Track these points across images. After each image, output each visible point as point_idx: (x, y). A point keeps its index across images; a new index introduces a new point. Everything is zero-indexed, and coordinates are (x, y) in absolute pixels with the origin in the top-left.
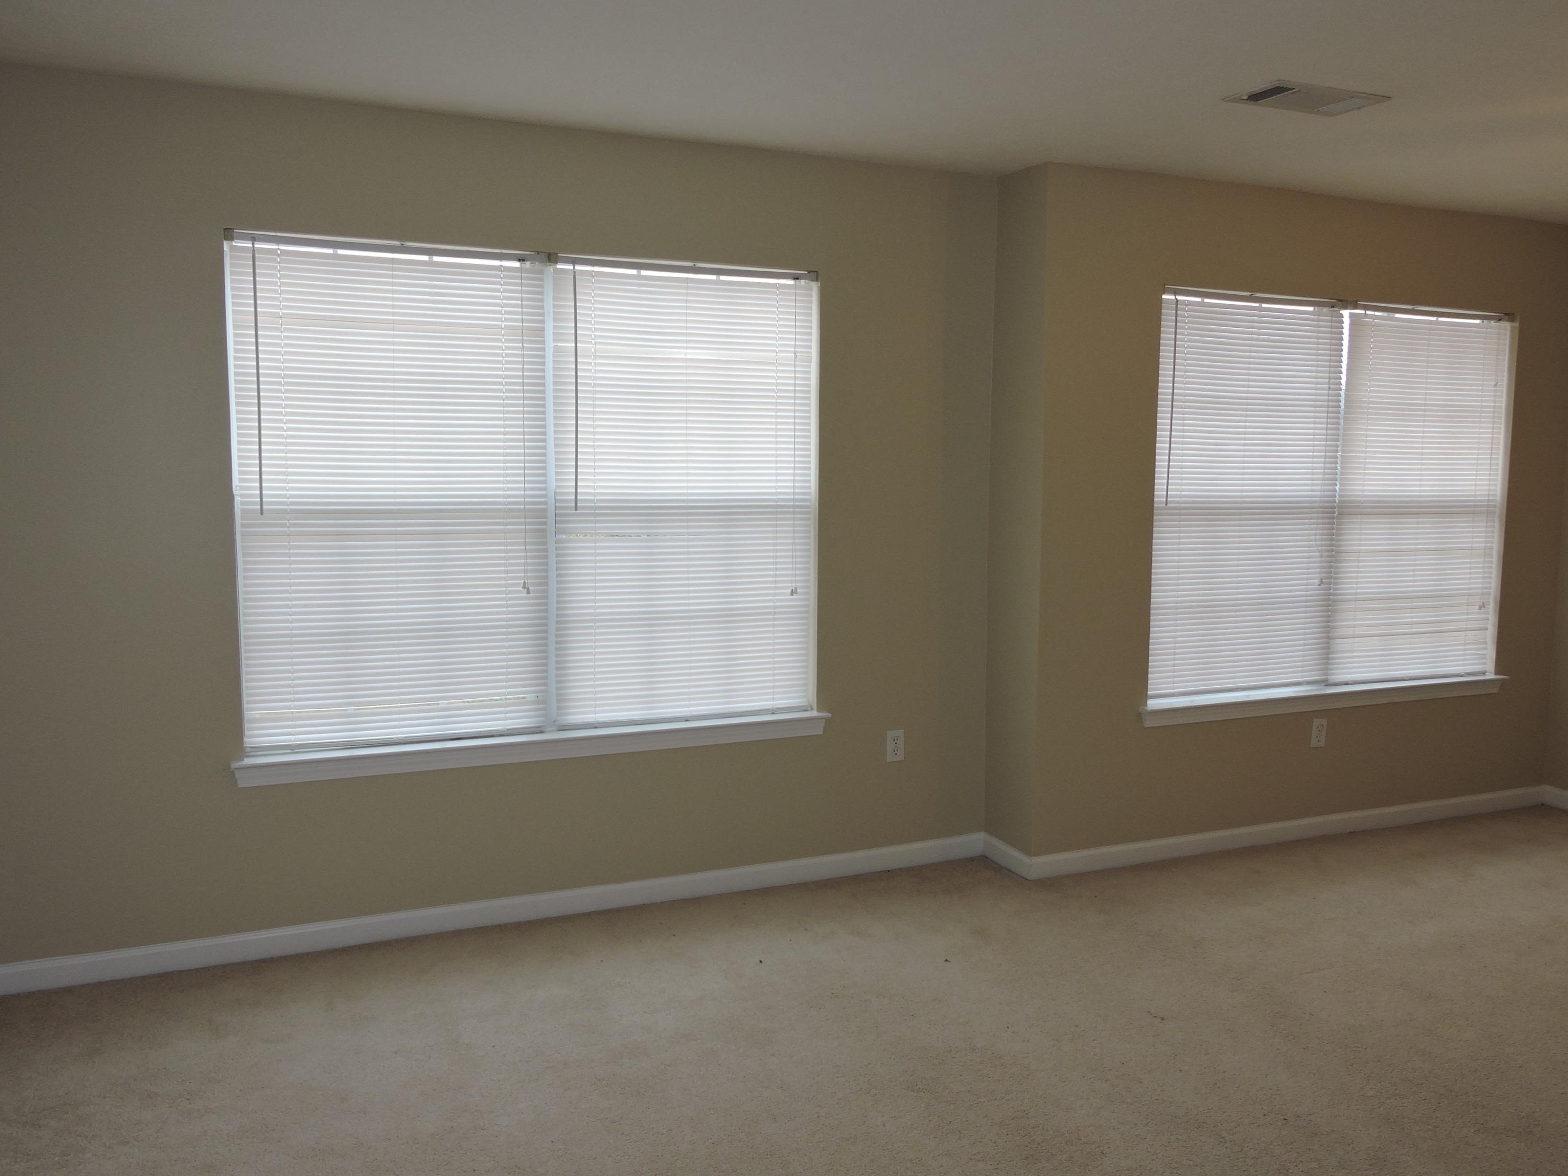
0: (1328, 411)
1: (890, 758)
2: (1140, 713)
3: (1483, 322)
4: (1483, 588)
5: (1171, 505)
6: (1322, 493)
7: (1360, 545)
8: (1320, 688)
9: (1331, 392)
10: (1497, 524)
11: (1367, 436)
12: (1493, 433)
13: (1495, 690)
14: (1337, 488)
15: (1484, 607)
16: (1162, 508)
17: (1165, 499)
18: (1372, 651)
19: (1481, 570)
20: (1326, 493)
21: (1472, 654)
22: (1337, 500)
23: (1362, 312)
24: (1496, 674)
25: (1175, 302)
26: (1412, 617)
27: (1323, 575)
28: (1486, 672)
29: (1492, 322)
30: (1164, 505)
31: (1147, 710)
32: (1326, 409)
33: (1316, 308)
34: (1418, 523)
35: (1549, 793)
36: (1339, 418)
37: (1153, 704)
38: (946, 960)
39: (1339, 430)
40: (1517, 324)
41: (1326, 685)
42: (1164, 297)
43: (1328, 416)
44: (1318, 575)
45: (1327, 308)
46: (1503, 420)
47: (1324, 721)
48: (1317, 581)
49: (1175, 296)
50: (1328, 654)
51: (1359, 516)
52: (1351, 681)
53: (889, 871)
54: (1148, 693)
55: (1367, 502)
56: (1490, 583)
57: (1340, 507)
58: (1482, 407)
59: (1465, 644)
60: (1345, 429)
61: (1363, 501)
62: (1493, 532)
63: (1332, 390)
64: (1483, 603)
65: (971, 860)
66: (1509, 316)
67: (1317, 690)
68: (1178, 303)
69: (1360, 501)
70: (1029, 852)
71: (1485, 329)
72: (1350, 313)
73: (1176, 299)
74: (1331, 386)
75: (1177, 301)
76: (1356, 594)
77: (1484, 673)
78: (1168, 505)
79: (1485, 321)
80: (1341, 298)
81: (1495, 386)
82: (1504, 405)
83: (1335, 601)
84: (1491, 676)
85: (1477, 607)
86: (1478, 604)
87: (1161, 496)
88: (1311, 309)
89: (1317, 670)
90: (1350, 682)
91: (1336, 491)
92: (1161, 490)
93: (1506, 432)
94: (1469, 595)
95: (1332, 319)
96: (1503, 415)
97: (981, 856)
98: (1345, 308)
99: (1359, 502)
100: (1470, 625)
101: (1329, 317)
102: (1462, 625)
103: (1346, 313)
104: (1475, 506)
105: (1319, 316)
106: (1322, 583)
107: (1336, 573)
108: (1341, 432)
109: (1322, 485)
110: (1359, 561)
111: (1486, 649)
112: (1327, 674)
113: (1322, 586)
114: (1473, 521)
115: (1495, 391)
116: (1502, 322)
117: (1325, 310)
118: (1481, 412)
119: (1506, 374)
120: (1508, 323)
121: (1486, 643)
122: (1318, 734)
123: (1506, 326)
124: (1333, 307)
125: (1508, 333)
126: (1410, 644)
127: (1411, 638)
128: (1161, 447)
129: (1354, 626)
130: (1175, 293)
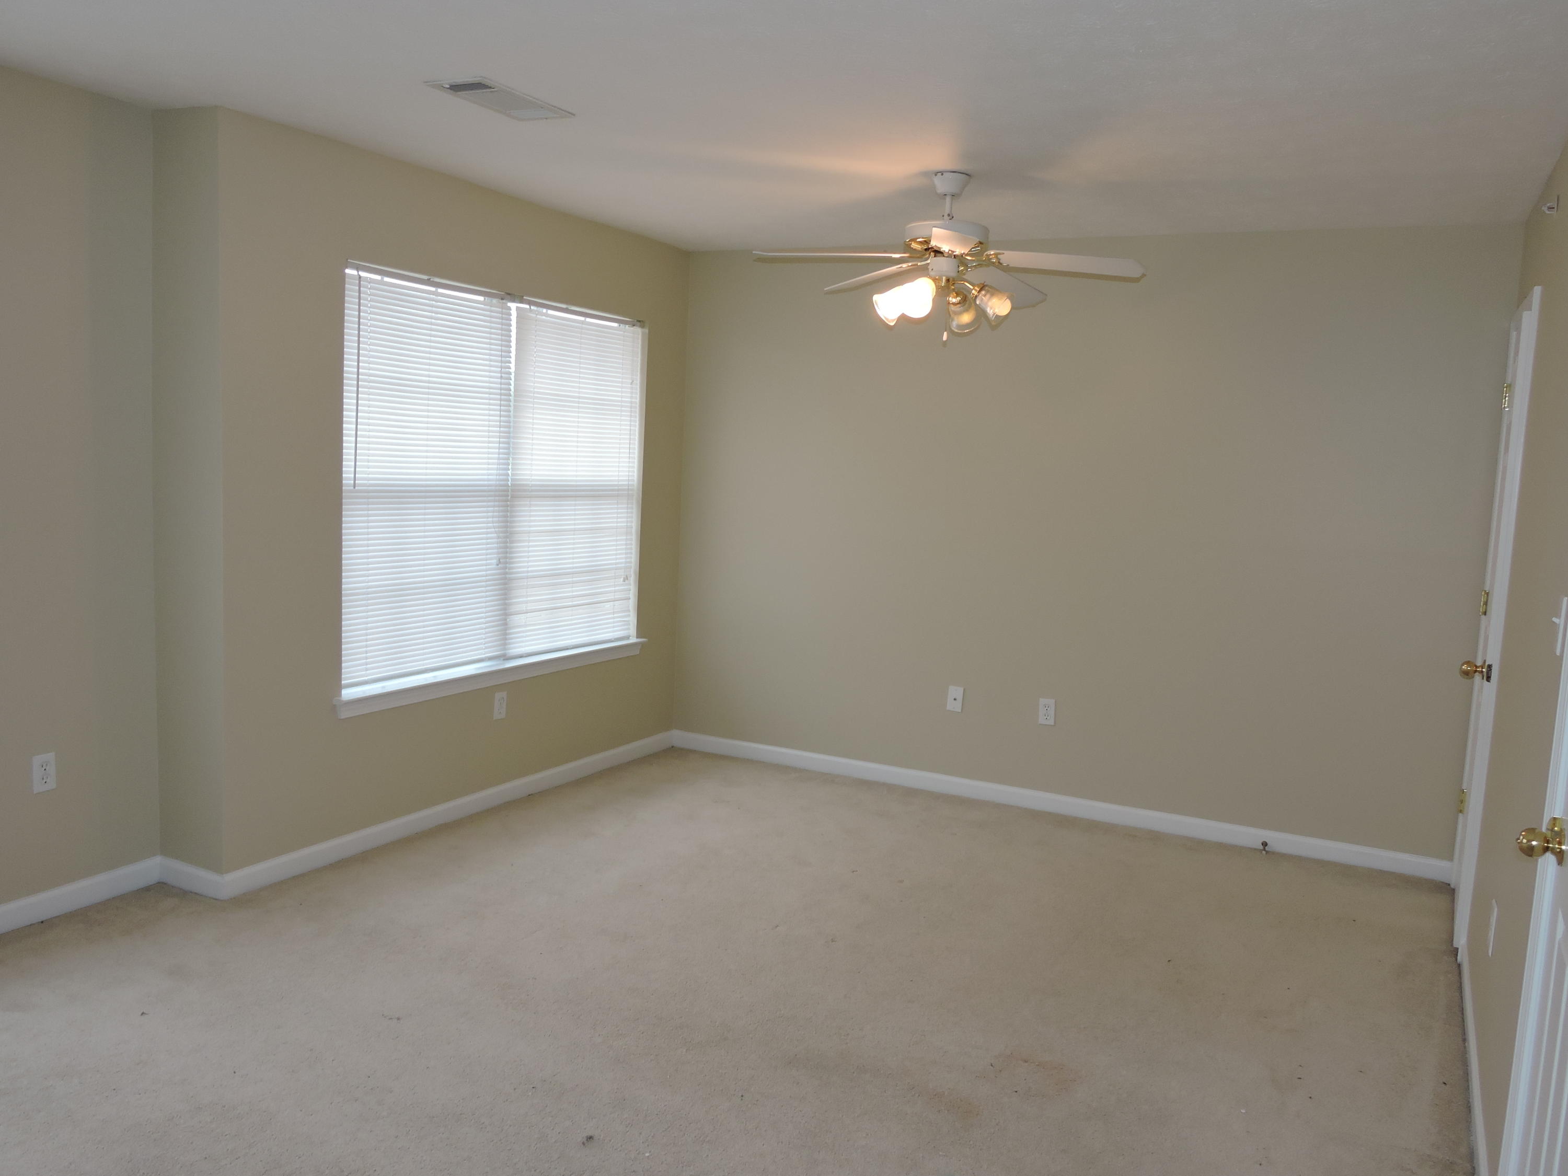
0: (501, 399)
1: (38, 787)
2: (335, 705)
3: (620, 326)
4: (626, 563)
5: (360, 488)
6: (498, 477)
7: (530, 526)
8: (498, 662)
9: (503, 381)
10: (634, 506)
11: (533, 424)
12: (630, 425)
13: (637, 652)
14: (510, 472)
15: (627, 579)
16: (350, 491)
17: (352, 482)
18: (540, 624)
19: (624, 547)
20: (501, 477)
21: (618, 622)
22: (509, 483)
23: (527, 306)
24: (637, 637)
25: (358, 277)
26: (573, 591)
27: (500, 555)
28: (630, 636)
29: (627, 326)
30: (353, 488)
31: (343, 701)
32: (499, 397)
33: (486, 298)
34: (575, 505)
35: (678, 737)
36: (510, 406)
37: (348, 694)
38: (143, 1014)
39: (510, 417)
40: (647, 331)
41: (504, 660)
42: (348, 271)
43: (501, 404)
44: (495, 556)
45: (497, 300)
46: (637, 415)
47: (504, 694)
48: (494, 561)
49: (358, 272)
50: (506, 630)
51: (529, 499)
52: (526, 653)
53: (42, 922)
54: (343, 682)
55: (533, 486)
56: (631, 558)
57: (513, 491)
58: (622, 401)
59: (614, 613)
60: (515, 417)
61: (532, 485)
62: (632, 513)
63: (504, 379)
64: (627, 576)
65: (147, 889)
66: (640, 323)
67: (497, 665)
68: (361, 279)
69: (529, 484)
70: (217, 867)
71: (622, 333)
72: (517, 307)
73: (359, 275)
74: (503, 375)
75: (360, 277)
76: (528, 572)
77: (628, 638)
78: (356, 488)
79: (621, 325)
80: (510, 292)
81: (632, 383)
82: (638, 400)
83: (511, 579)
84: (633, 640)
85: (622, 579)
86: (623, 577)
87: (349, 479)
88: (481, 298)
89: (494, 646)
90: (525, 655)
91: (508, 475)
92: (348, 472)
93: (640, 425)
94: (616, 569)
95: (502, 311)
96: (638, 410)
97: (159, 883)
98: (513, 301)
99: (526, 485)
100: (618, 596)
101: (500, 308)
102: (611, 596)
103: (513, 306)
104: (618, 490)
105: (491, 306)
106: (500, 562)
107: (511, 553)
108: (512, 419)
109: (497, 469)
110: (529, 541)
111: (629, 616)
112: (505, 649)
113: (500, 565)
114: (617, 504)
115: (632, 388)
116: (635, 327)
117: (495, 301)
118: (622, 406)
119: (639, 374)
120: (640, 328)
121: (629, 611)
122: (499, 710)
123: (638, 331)
124: (502, 299)
125: (640, 337)
126: (572, 616)
127: (572, 610)
128: (348, 428)
129: (527, 602)
130: (358, 268)
